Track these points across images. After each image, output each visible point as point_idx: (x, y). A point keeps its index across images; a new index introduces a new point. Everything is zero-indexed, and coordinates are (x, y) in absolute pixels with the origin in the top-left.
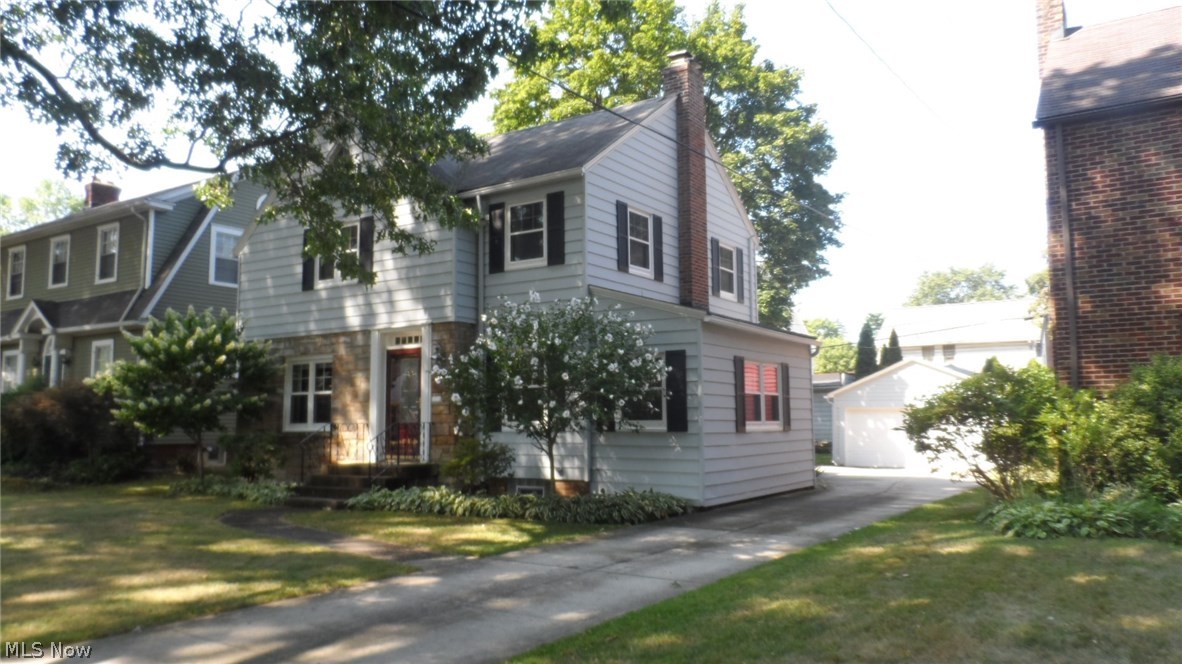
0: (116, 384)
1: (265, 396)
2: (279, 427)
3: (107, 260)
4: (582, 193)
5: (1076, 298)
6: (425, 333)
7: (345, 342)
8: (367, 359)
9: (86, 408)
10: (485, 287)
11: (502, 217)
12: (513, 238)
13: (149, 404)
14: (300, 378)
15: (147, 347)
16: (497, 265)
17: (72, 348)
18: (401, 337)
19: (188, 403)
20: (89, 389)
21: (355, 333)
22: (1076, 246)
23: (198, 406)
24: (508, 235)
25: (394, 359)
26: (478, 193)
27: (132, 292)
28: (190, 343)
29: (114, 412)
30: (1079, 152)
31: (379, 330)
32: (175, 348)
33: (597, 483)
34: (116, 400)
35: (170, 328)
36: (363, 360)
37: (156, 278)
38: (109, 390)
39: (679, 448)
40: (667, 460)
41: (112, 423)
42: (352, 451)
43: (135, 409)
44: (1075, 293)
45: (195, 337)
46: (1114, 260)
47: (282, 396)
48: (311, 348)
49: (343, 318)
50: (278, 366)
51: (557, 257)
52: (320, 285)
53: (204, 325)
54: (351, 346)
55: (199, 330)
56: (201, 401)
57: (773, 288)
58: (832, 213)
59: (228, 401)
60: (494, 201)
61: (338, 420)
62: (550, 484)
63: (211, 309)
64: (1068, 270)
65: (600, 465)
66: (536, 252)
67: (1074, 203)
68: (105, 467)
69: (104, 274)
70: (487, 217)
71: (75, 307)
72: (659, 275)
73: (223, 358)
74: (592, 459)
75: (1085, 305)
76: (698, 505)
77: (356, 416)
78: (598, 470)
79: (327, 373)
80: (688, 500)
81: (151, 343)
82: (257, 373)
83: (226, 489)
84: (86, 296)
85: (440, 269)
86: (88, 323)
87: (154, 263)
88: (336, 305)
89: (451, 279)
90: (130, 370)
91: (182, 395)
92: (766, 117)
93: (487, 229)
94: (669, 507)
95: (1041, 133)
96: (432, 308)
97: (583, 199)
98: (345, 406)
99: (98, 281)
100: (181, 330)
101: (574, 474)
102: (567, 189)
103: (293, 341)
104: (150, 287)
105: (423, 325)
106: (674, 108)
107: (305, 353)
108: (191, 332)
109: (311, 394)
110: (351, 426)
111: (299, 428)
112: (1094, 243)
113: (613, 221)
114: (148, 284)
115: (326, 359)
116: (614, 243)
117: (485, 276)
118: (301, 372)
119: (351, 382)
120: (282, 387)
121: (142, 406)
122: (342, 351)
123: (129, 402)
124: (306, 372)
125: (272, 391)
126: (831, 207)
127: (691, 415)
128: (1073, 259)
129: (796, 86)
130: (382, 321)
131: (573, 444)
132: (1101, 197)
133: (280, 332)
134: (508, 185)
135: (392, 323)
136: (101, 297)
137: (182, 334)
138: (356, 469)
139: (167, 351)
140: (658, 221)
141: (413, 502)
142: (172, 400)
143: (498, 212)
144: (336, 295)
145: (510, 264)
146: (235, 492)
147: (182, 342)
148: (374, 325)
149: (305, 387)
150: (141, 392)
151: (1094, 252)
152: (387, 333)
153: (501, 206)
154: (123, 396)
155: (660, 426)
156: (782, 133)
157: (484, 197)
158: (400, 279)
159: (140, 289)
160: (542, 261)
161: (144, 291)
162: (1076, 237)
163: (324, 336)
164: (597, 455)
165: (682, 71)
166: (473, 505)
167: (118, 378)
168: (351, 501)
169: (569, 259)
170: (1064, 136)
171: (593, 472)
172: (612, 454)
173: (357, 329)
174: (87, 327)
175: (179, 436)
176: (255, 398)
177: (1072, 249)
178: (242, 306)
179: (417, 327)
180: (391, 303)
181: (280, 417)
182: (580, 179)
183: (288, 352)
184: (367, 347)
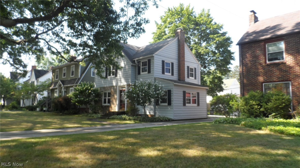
0: (72, 96)
1: (98, 98)
2: (102, 104)
3: (73, 72)
4: (153, 59)
5: (243, 79)
6: (126, 86)
7: (113, 88)
8: (116, 91)
9: (68, 101)
10: (137, 77)
11: (140, 64)
12: (142, 68)
13: (77, 100)
14: (105, 95)
15: (77, 89)
16: (139, 73)
17: (67, 89)
18: (122, 87)
19: (84, 99)
20: (68, 97)
21: (114, 86)
22: (244, 69)
23: (86, 100)
24: (141, 67)
25: (121, 91)
26: (136, 59)
27: (77, 78)
28: (84, 88)
29: (72, 101)
30: (245, 50)
31: (118, 86)
32: (82, 89)
33: (156, 115)
34: (72, 99)
35: (81, 86)
36: (115, 91)
37: (81, 76)
38: (71, 97)
39: (170, 109)
40: (168, 111)
41: (72, 103)
42: (113, 109)
43: (75, 100)
44: (243, 78)
45: (85, 87)
46: (250, 72)
47: (102, 98)
48: (107, 89)
49: (112, 83)
50: (102, 93)
51: (149, 72)
52: (109, 77)
53: (87, 85)
54: (114, 89)
55: (86, 86)
56: (86, 99)
57: (213, 75)
58: (232, 56)
59: (91, 99)
60: (139, 61)
61: (111, 103)
62: (148, 115)
63: (89, 82)
64: (242, 74)
65: (156, 112)
66: (146, 71)
67: (243, 60)
68: (72, 112)
69: (72, 75)
70: (138, 64)
71: (67, 82)
72: (173, 74)
73: (90, 91)
74: (155, 111)
75: (245, 81)
76: (172, 119)
77: (114, 102)
78: (156, 113)
79: (110, 94)
80: (171, 118)
81: (78, 88)
82: (97, 94)
83: (91, 115)
84: (69, 79)
85: (128, 74)
86: (69, 84)
87: (81, 73)
88: (111, 81)
89: (130, 76)
90: (75, 93)
91: (83, 98)
92: (212, 36)
93: (138, 66)
94: (166, 119)
95: (238, 46)
96: (127, 82)
97: (154, 60)
98: (113, 100)
99: (71, 76)
100: (83, 86)
101: (152, 113)
102: (151, 58)
103: (104, 88)
104: (80, 77)
105: (126, 85)
106: (177, 40)
107: (106, 90)
108: (85, 86)
109: (107, 98)
110: (113, 104)
111: (105, 105)
112: (247, 68)
113: (161, 64)
114: (79, 77)
115: (109, 91)
116: (161, 69)
117: (137, 75)
118: (105, 94)
119: (114, 96)
120: (102, 97)
121: (76, 100)
122: (112, 90)
123: (74, 99)
124: (106, 94)
125: (100, 98)
126: (232, 55)
127: (172, 102)
128: (243, 71)
129: (222, 27)
130: (119, 84)
131: (152, 108)
132: (248, 59)
133: (102, 86)
134: (141, 58)
135: (121, 84)
136: (71, 79)
137: (83, 87)
138: (114, 112)
139: (81, 90)
140: (172, 64)
141: (120, 117)
142: (81, 99)
143: (139, 63)
144: (111, 79)
145: (141, 73)
146: (92, 116)
147: (83, 88)
148: (118, 85)
149: (106, 97)
150: (76, 98)
151: (247, 70)
152: (120, 86)
153: (140, 62)
154: (73, 98)
155: (166, 104)
156: (216, 40)
157: (137, 60)
158: (122, 76)
159: (78, 78)
160: (147, 73)
161: (79, 78)
162: (244, 67)
163: (109, 87)
164: (156, 110)
165: (179, 32)
166: (129, 118)
167: (73, 95)
168: (110, 117)
169: (151, 72)
170: (242, 47)
171: (155, 113)
172: (158, 110)
173: (115, 86)
174: (69, 85)
175: (84, 106)
176: (96, 99)
177: (243, 69)
178: (95, 81)
179: (125, 85)
180: (121, 80)
181: (102, 102)
182: (153, 57)
183: (103, 90)
184: (116, 89)
